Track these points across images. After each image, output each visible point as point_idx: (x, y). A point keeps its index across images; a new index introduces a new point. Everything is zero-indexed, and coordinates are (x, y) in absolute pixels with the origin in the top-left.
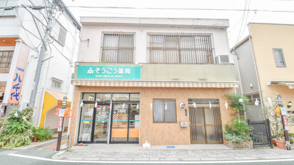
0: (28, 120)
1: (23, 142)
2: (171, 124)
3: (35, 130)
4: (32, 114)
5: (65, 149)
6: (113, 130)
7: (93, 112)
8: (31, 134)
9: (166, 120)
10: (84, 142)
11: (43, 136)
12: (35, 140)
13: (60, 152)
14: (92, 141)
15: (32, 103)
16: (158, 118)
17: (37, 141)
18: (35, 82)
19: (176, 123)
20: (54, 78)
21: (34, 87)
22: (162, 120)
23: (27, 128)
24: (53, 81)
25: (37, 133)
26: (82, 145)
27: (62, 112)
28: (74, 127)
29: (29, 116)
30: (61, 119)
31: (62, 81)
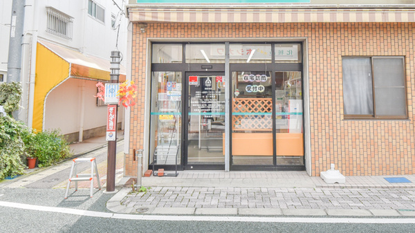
0: (10, 113)
1: (8, 168)
2: (393, 122)
3: (29, 139)
4: (18, 98)
5: (125, 186)
6: (235, 136)
7: (180, 93)
8: (22, 149)
9: (377, 113)
10: (167, 167)
11: (48, 154)
12: (33, 163)
13: (120, 195)
14: (184, 165)
15: (15, 72)
16: (356, 107)
17: (36, 166)
18: (15, 18)
19: (407, 118)
20: (51, 8)
21: (14, 30)
22: (365, 111)
23: (12, 134)
24: (50, 16)
25: (36, 147)
26: (163, 175)
27: (112, 91)
28: (141, 132)
29: (14, 104)
30: (111, 109)
31: (68, 17)
